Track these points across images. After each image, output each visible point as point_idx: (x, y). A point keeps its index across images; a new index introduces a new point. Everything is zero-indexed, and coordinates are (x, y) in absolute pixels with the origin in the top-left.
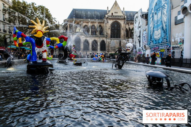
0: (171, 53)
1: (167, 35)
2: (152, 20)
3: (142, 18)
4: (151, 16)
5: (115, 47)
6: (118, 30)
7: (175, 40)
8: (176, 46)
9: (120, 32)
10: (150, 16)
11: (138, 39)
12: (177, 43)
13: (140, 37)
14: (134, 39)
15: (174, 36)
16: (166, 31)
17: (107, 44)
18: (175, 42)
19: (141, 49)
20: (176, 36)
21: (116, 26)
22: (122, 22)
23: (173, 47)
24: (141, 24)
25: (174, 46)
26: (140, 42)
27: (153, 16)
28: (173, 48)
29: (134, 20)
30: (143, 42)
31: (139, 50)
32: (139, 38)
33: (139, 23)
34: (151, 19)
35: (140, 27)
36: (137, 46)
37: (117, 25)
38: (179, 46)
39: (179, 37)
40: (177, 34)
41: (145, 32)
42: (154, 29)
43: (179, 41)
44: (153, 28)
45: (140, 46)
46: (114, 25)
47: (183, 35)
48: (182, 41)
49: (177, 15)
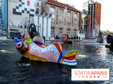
0: (8, 33)
7: (13, 24)
8: (15, 29)
12: (15, 26)
15: (12, 21)
18: (13, 25)
20: (14, 22)
23: (10, 29)
25: (12, 28)
38: (17, 29)
39: (17, 23)
40: (15, 21)
43: (17, 26)
47: (21, 23)
48: (20, 26)
49: (15, 8)
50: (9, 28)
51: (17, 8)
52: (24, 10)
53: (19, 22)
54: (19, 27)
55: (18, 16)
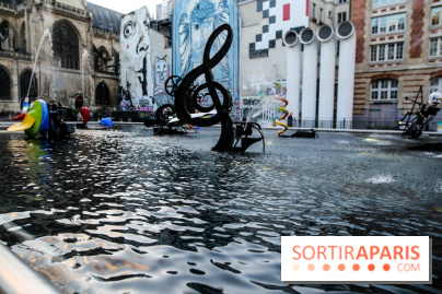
1: (231, 76)
2: (186, 38)
3: (151, 30)
4: (181, 29)
5: (65, 92)
6: (71, 46)
7: (249, 87)
8: (253, 98)
9: (78, 52)
10: (178, 29)
11: (140, 78)
12: (254, 92)
13: (144, 71)
14: (123, 77)
15: (248, 79)
16: (228, 67)
17: (42, 83)
18: (249, 90)
19: (151, 100)
20: (253, 80)
21: (65, 33)
22: (82, 28)
23: (244, 100)
24: (146, 41)
25: (248, 98)
26: (144, 84)
27: (187, 32)
28: (247, 102)
29: (122, 29)
30: (155, 85)
31: (144, 104)
32: (141, 75)
33: (141, 39)
34: (183, 37)
35: (142, 49)
36: (133, 94)
37: (69, 34)
38: (258, 98)
39: (258, 82)
40: (254, 76)
41: (162, 63)
42: (192, 60)
43: (259, 89)
44: (190, 57)
45: (145, 93)
46: (60, 31)
47: (268, 79)
48: (265, 89)
49: (253, 40)
50: (241, 98)
51: (259, 38)
52: (274, 38)
53: (262, 78)
54: (261, 92)
55: (260, 61)
